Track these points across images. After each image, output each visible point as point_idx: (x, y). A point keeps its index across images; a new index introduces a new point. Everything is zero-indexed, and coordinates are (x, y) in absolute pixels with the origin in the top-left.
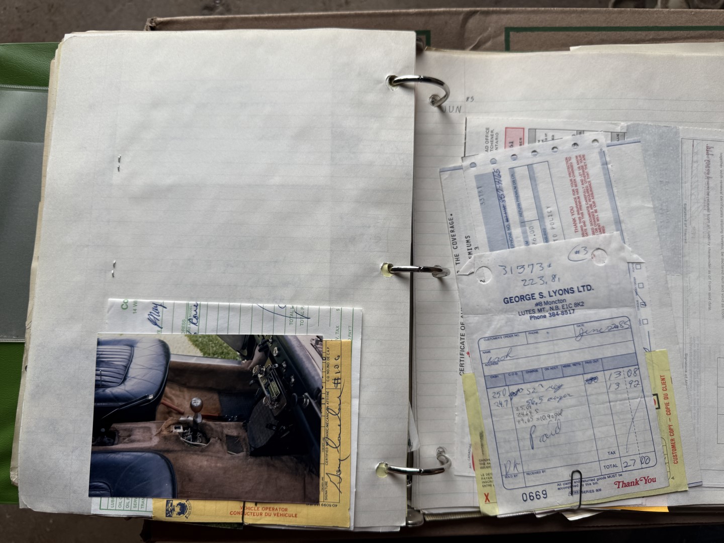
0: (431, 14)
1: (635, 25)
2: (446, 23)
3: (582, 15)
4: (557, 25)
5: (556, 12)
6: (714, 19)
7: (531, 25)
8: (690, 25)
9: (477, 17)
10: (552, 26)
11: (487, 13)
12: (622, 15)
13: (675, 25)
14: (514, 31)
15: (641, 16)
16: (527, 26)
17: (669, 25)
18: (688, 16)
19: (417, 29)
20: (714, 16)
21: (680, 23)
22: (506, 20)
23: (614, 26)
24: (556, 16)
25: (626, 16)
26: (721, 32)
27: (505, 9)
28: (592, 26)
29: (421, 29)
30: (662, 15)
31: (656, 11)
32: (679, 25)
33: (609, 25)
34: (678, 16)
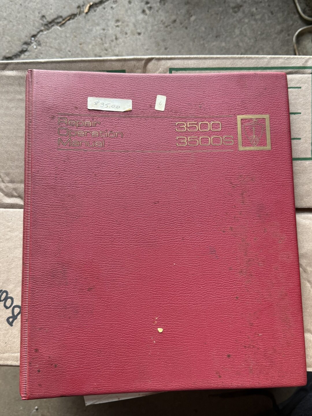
0: (125, 60)
1: (249, 67)
2: (135, 66)
3: (216, 60)
4: (201, 67)
5: (201, 58)
6: (299, 62)
7: (185, 66)
8: (284, 66)
9: (153, 61)
10: (198, 67)
11: (159, 59)
12: (241, 60)
13: (274, 66)
14: (175, 71)
15: (254, 61)
16: (182, 67)
17: (270, 66)
18: (283, 60)
19: (118, 69)
20: (299, 60)
21: (277, 65)
22: (170, 64)
23: (236, 67)
24: (201, 61)
25: (243, 61)
26: (303, 70)
27: (169, 56)
28: (222, 67)
29: (120, 69)
30: (266, 60)
31: (263, 57)
32: (276, 66)
33: (233, 66)
34: (277, 60)
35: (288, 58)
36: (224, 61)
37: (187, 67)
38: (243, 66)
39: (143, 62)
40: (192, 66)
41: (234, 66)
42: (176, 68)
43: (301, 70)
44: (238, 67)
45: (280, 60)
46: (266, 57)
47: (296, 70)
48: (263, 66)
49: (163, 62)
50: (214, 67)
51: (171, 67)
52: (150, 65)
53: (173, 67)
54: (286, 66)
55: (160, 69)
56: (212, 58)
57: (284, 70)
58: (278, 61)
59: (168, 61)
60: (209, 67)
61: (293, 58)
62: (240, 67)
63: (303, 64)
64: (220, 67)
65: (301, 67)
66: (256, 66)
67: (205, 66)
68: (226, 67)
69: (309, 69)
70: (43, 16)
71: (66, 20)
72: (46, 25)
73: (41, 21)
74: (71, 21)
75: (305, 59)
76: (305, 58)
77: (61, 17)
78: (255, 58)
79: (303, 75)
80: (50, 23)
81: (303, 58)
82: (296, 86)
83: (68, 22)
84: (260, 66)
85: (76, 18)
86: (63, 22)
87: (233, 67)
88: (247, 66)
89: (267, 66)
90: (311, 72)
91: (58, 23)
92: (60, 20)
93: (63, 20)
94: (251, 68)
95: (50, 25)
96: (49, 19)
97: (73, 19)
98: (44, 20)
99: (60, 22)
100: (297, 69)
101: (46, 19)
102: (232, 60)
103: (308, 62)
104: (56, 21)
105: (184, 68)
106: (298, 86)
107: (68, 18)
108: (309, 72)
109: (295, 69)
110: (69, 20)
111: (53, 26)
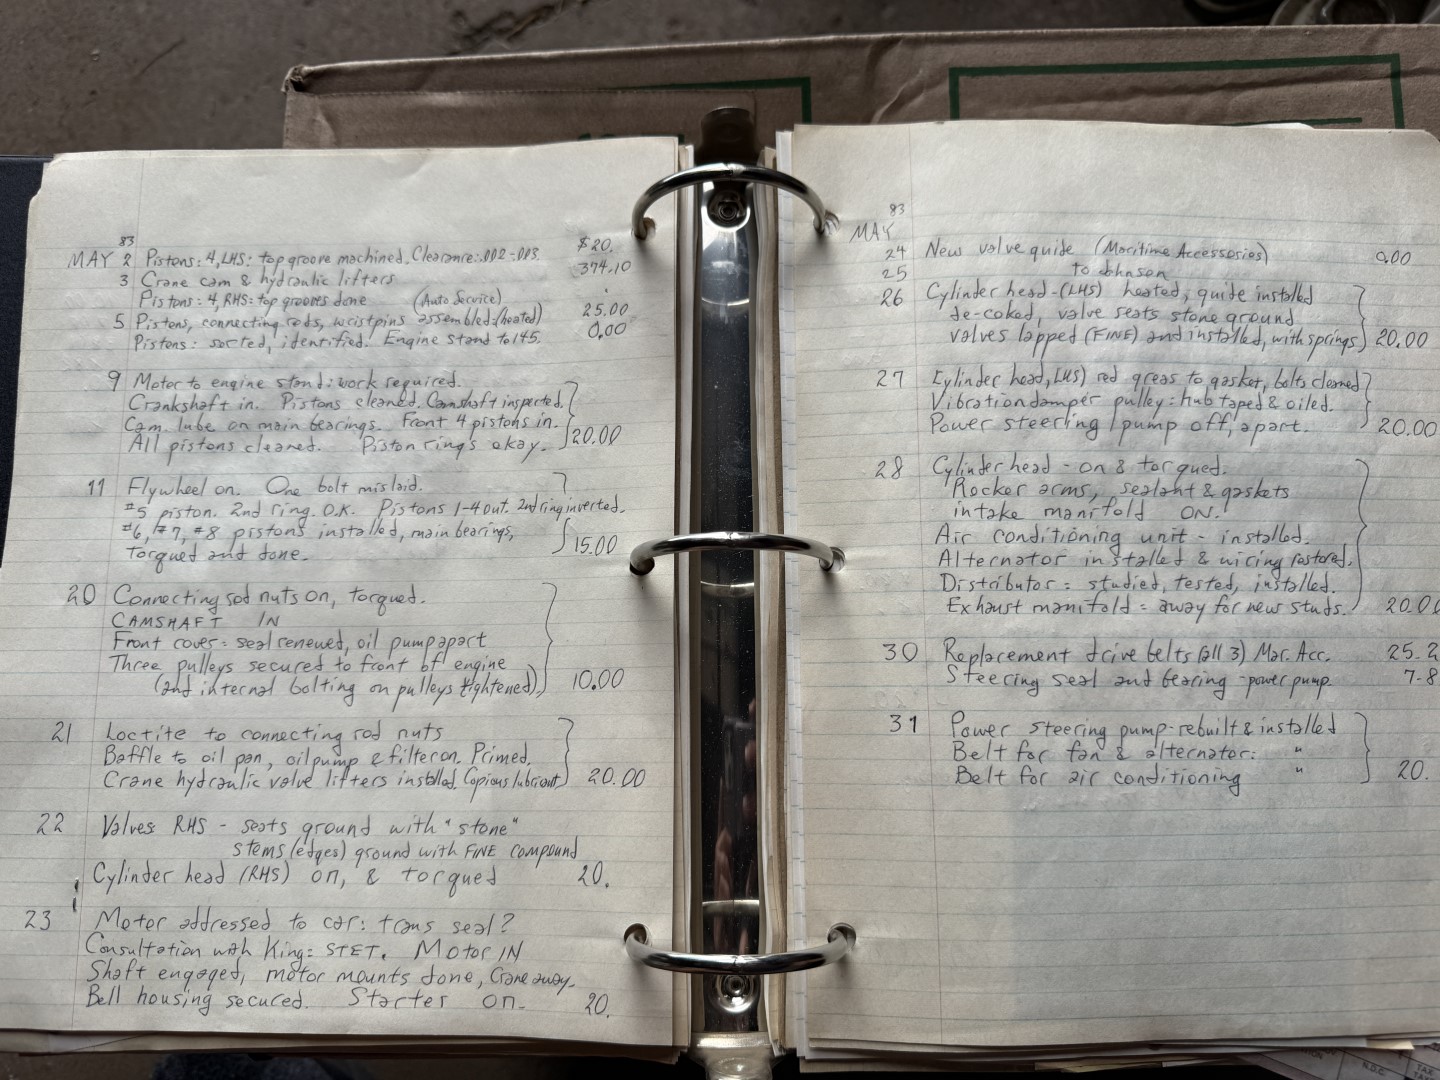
0: (809, 46)
1: (1197, 60)
4: (1048, 62)
5: (1046, 38)
6: (1349, 43)
7: (1000, 62)
8: (1302, 55)
9: (898, 50)
10: (1039, 64)
11: (916, 43)
13: (1273, 58)
14: (967, 75)
16: (991, 65)
17: (1261, 58)
18: (1299, 38)
19: (786, 75)
20: (1350, 38)
21: (1283, 53)
22: (951, 55)
23: (1157, 61)
24: (1046, 45)
25: (1179, 43)
26: (1363, 66)
27: (949, 33)
28: (1115, 62)
29: (793, 75)
30: (1249, 39)
31: (1238, 31)
32: (1282, 57)
33: (1146, 60)
34: (1280, 39)
35: (1315, 32)
36: (1120, 43)
37: (1007, 62)
38: (1179, 58)
39: (867, 51)
40: (1022, 62)
41: (1152, 60)
42: (969, 66)
43: (1356, 66)
44: (1164, 60)
45: (1291, 38)
46: (1247, 31)
47: (1341, 67)
48: (1239, 57)
49: (929, 51)
50: (1089, 62)
51: (955, 65)
52: (890, 61)
53: (962, 64)
54: (1310, 56)
55: (921, 72)
56: (1081, 37)
57: (1305, 68)
58: (1286, 42)
59: (944, 48)
60: (1074, 63)
61: (1329, 32)
62: (1170, 60)
63: (1362, 49)
64: (1108, 62)
65: (1356, 57)
66: (1216, 59)
67: (1061, 60)
68: (1127, 61)
69: (1381, 62)
70: (459, 14)
71: (525, 22)
72: (467, 37)
73: (452, 28)
74: (540, 26)
75: (1368, 32)
76: (1368, 29)
77: (510, 14)
78: (1213, 32)
79: (1366, 82)
80: (479, 31)
81: (1362, 31)
82: (1346, 116)
83: (531, 29)
84: (1229, 58)
85: (555, 18)
86: (519, 28)
87: (1148, 62)
88: (1192, 59)
89: (1252, 58)
90: (1390, 72)
91: (501, 32)
92: (508, 22)
93: (518, 22)
94: (1205, 63)
95: (478, 39)
96: (476, 19)
97: (545, 19)
98: (462, 23)
99: (508, 30)
100: (1344, 63)
101: (466, 19)
102: (1143, 42)
103: (1377, 41)
104: (497, 26)
105: (997, 65)
106: (1351, 114)
107: (532, 18)
108: (1381, 71)
109: (1341, 64)
110: (533, 22)
111: (487, 39)
